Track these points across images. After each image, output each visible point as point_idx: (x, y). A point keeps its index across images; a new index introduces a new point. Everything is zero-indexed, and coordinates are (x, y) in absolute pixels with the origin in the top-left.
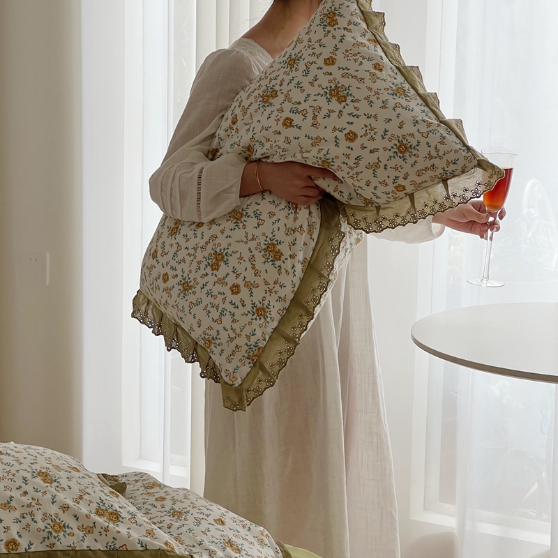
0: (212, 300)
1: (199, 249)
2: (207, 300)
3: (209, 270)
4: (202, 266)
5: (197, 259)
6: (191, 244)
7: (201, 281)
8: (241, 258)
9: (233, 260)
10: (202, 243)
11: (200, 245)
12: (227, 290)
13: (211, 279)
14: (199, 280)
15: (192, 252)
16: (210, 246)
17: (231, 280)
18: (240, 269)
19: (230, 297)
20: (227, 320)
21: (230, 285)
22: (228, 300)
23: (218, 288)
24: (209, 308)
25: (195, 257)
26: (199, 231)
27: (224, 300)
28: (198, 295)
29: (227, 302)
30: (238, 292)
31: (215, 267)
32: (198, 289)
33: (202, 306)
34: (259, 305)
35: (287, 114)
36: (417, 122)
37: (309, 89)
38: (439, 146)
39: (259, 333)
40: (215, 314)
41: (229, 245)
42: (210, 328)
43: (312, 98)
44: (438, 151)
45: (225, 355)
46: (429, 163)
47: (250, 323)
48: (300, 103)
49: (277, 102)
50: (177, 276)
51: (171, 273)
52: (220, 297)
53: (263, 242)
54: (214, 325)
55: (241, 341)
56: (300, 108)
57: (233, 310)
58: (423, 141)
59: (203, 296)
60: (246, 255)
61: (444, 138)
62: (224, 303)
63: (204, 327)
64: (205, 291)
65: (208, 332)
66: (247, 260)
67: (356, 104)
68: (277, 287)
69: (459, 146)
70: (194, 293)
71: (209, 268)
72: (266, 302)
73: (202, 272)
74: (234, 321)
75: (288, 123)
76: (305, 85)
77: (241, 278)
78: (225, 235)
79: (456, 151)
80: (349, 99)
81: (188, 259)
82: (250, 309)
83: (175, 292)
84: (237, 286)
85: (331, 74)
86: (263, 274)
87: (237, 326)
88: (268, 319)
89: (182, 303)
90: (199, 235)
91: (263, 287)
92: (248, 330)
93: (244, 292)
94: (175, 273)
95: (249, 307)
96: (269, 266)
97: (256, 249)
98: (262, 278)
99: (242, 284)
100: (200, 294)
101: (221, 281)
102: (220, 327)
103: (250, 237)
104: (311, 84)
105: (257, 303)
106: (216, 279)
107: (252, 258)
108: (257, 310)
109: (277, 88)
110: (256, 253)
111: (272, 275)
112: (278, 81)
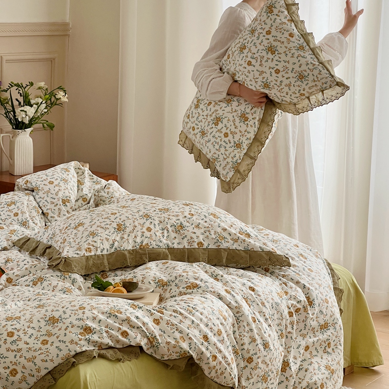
0: (215, 140)
1: (209, 116)
2: (213, 140)
3: (213, 126)
4: (211, 124)
5: (208, 121)
6: (205, 113)
7: (210, 131)
8: (229, 120)
9: (225, 121)
10: (210, 113)
11: (209, 114)
12: (222, 135)
13: (215, 130)
14: (209, 130)
15: (206, 117)
16: (214, 115)
17: (224, 130)
18: (228, 125)
19: (224, 139)
20: (222, 150)
21: (223, 133)
22: (223, 140)
23: (218, 134)
24: (214, 143)
25: (207, 119)
26: (209, 108)
27: (221, 140)
28: (209, 137)
29: (222, 141)
30: (227, 136)
31: (216, 124)
32: (209, 134)
33: (211, 142)
34: (237, 143)
35: (249, 59)
36: (308, 64)
37: (259, 47)
38: (318, 76)
39: (237, 156)
40: (217, 147)
41: (223, 114)
42: (215, 153)
43: (260, 51)
44: (318, 78)
45: (222, 167)
46: (314, 84)
47: (233, 151)
48: (255, 54)
49: (245, 51)
50: (198, 128)
51: (196, 127)
52: (219, 139)
53: (239, 113)
54: (217, 152)
55: (229, 160)
56: (255, 56)
57: (225, 145)
58: (311, 73)
59: (211, 138)
60: (231, 119)
61: (321, 71)
62: (221, 141)
63: (212, 153)
64: (212, 135)
65: (214, 155)
66: (232, 121)
67: (280, 55)
68: (246, 133)
69: (328, 75)
70: (207, 136)
71: (214, 124)
72: (241, 141)
73: (210, 126)
74: (226, 150)
75: (249, 63)
76: (258, 44)
77: (229, 129)
78: (222, 109)
79: (326, 78)
80: (276, 52)
81: (203, 120)
82: (233, 145)
83: (198, 136)
84: (227, 133)
85: (269, 39)
86: (239, 127)
87: (227, 153)
88: (242, 149)
89: (202, 141)
90: (209, 110)
91: (239, 134)
92: (232, 155)
93: (230, 136)
94: (198, 127)
95: (232, 144)
96: (242, 124)
97: (236, 116)
98: (238, 130)
99: (229, 133)
100: (210, 137)
101: (219, 131)
102: (220, 153)
103: (234, 110)
104: (260, 44)
105: (236, 141)
106: (217, 130)
107: (234, 121)
108: (236, 145)
109: (246, 44)
110: (236, 118)
111: (244, 127)
112: (247, 41)
